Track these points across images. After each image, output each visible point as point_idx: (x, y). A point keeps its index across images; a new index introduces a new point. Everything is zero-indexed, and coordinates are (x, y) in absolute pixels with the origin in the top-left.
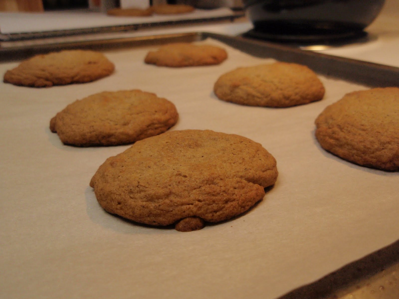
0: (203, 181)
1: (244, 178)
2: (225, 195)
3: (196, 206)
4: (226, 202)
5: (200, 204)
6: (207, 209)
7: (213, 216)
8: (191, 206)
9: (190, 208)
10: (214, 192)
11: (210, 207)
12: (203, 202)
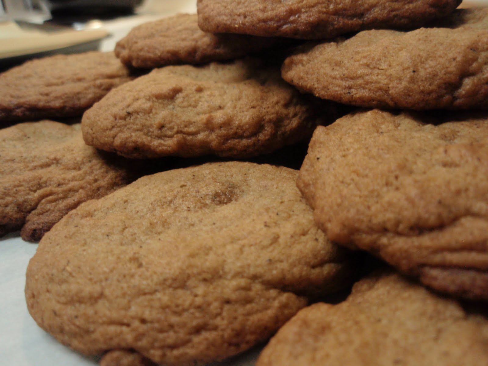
0: (165, 280)
1: (260, 280)
2: (197, 314)
3: (134, 330)
4: (198, 330)
5: (143, 328)
6: (155, 340)
7: (164, 355)
8: (124, 329)
9: (121, 333)
10: (177, 306)
11: (161, 336)
12: (149, 325)
